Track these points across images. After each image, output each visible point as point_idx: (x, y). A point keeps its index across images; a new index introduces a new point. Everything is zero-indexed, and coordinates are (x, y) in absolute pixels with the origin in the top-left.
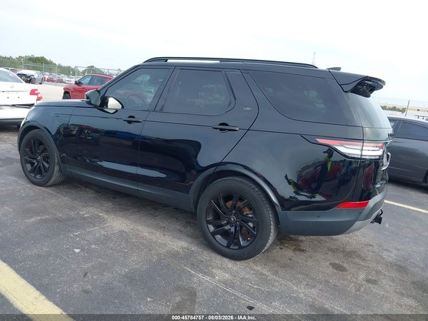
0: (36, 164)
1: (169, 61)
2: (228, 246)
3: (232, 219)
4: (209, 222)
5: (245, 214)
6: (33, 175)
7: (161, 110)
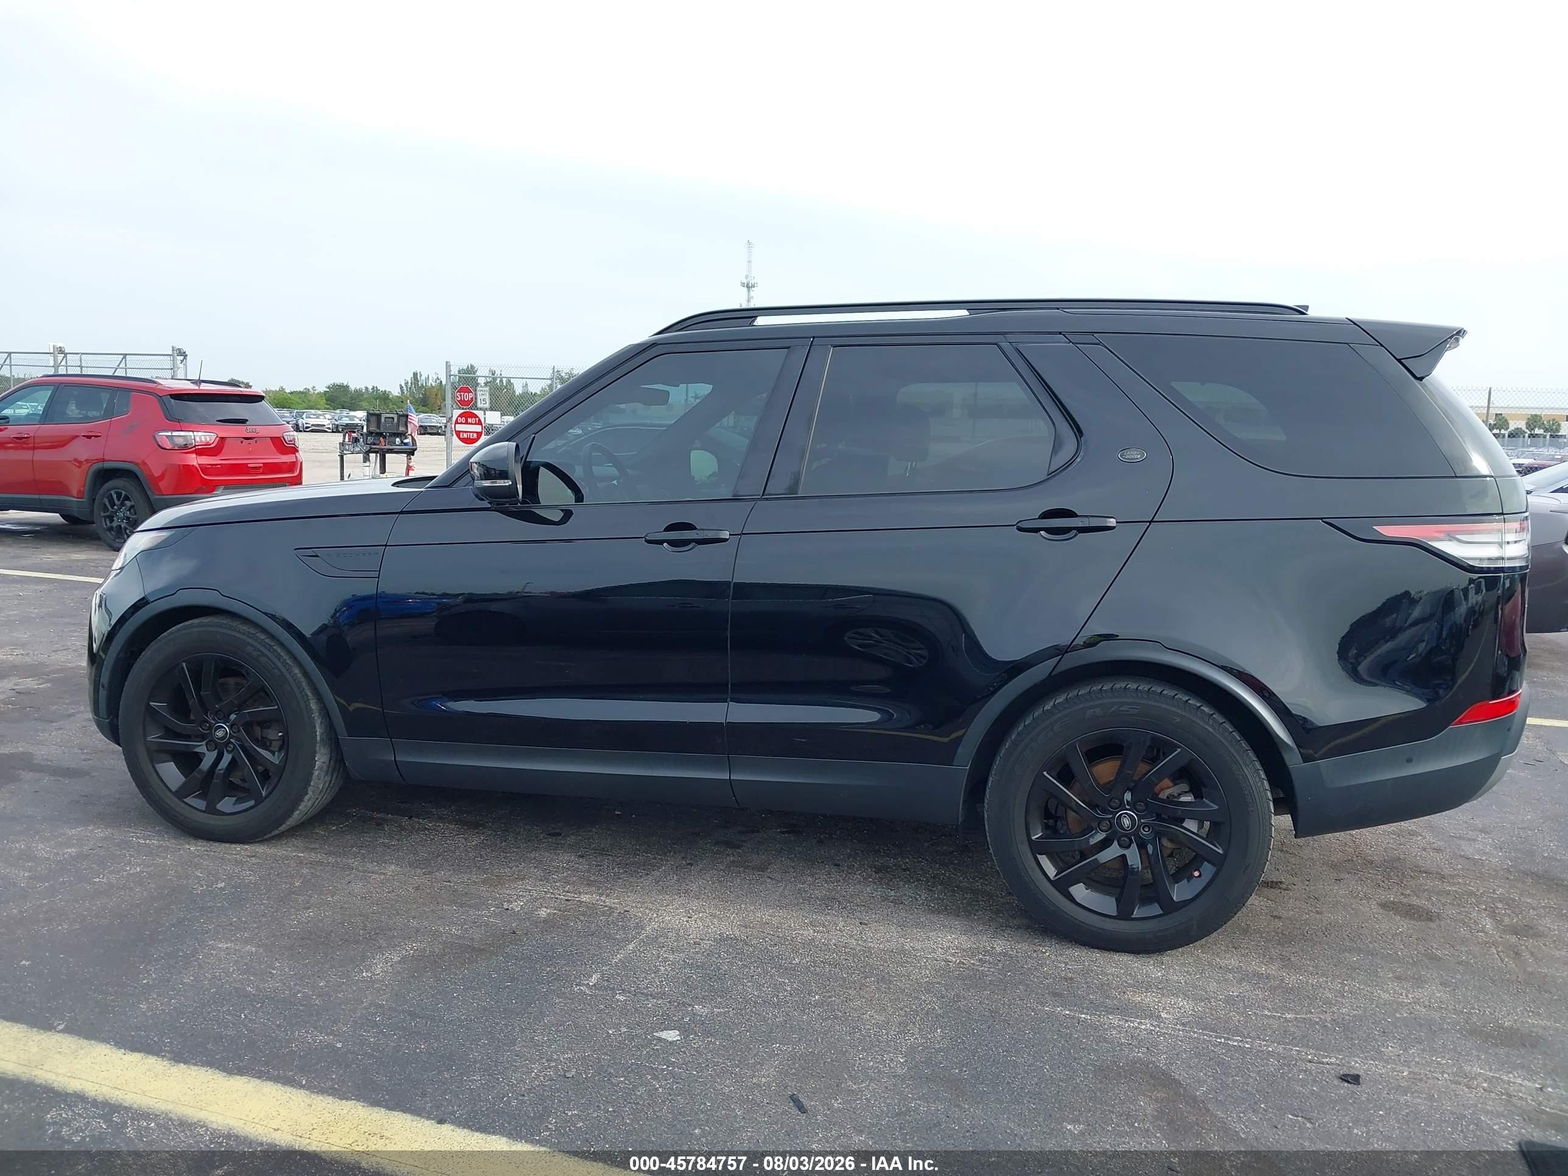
0: (209, 758)
1: (762, 321)
2: (1124, 914)
3: (1126, 822)
4: (1037, 848)
5: (1163, 795)
6: (201, 804)
7: (793, 489)
